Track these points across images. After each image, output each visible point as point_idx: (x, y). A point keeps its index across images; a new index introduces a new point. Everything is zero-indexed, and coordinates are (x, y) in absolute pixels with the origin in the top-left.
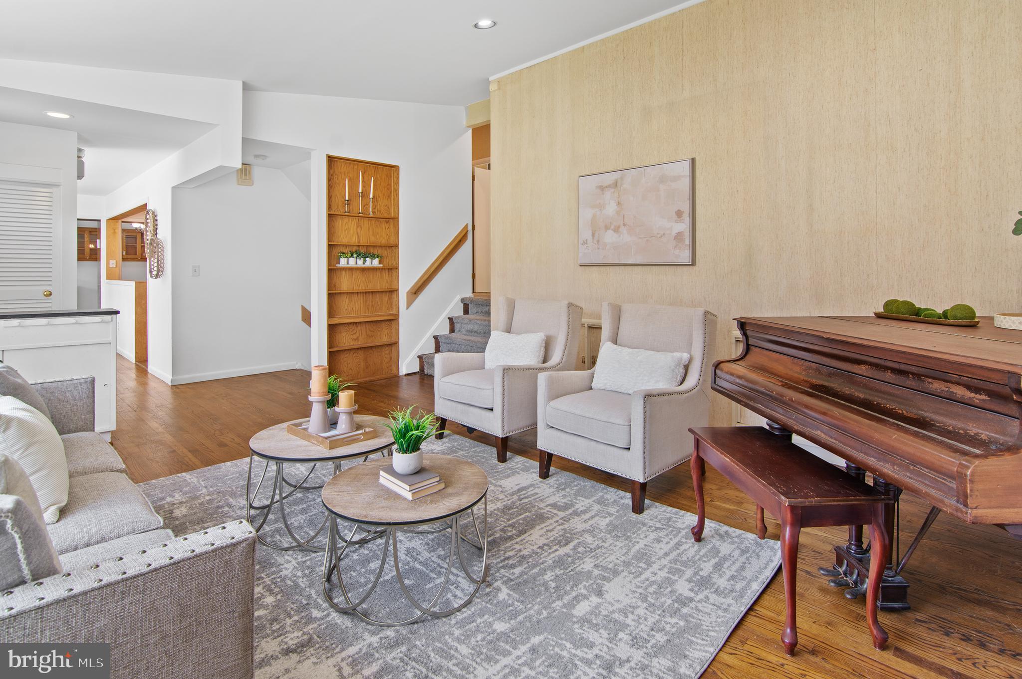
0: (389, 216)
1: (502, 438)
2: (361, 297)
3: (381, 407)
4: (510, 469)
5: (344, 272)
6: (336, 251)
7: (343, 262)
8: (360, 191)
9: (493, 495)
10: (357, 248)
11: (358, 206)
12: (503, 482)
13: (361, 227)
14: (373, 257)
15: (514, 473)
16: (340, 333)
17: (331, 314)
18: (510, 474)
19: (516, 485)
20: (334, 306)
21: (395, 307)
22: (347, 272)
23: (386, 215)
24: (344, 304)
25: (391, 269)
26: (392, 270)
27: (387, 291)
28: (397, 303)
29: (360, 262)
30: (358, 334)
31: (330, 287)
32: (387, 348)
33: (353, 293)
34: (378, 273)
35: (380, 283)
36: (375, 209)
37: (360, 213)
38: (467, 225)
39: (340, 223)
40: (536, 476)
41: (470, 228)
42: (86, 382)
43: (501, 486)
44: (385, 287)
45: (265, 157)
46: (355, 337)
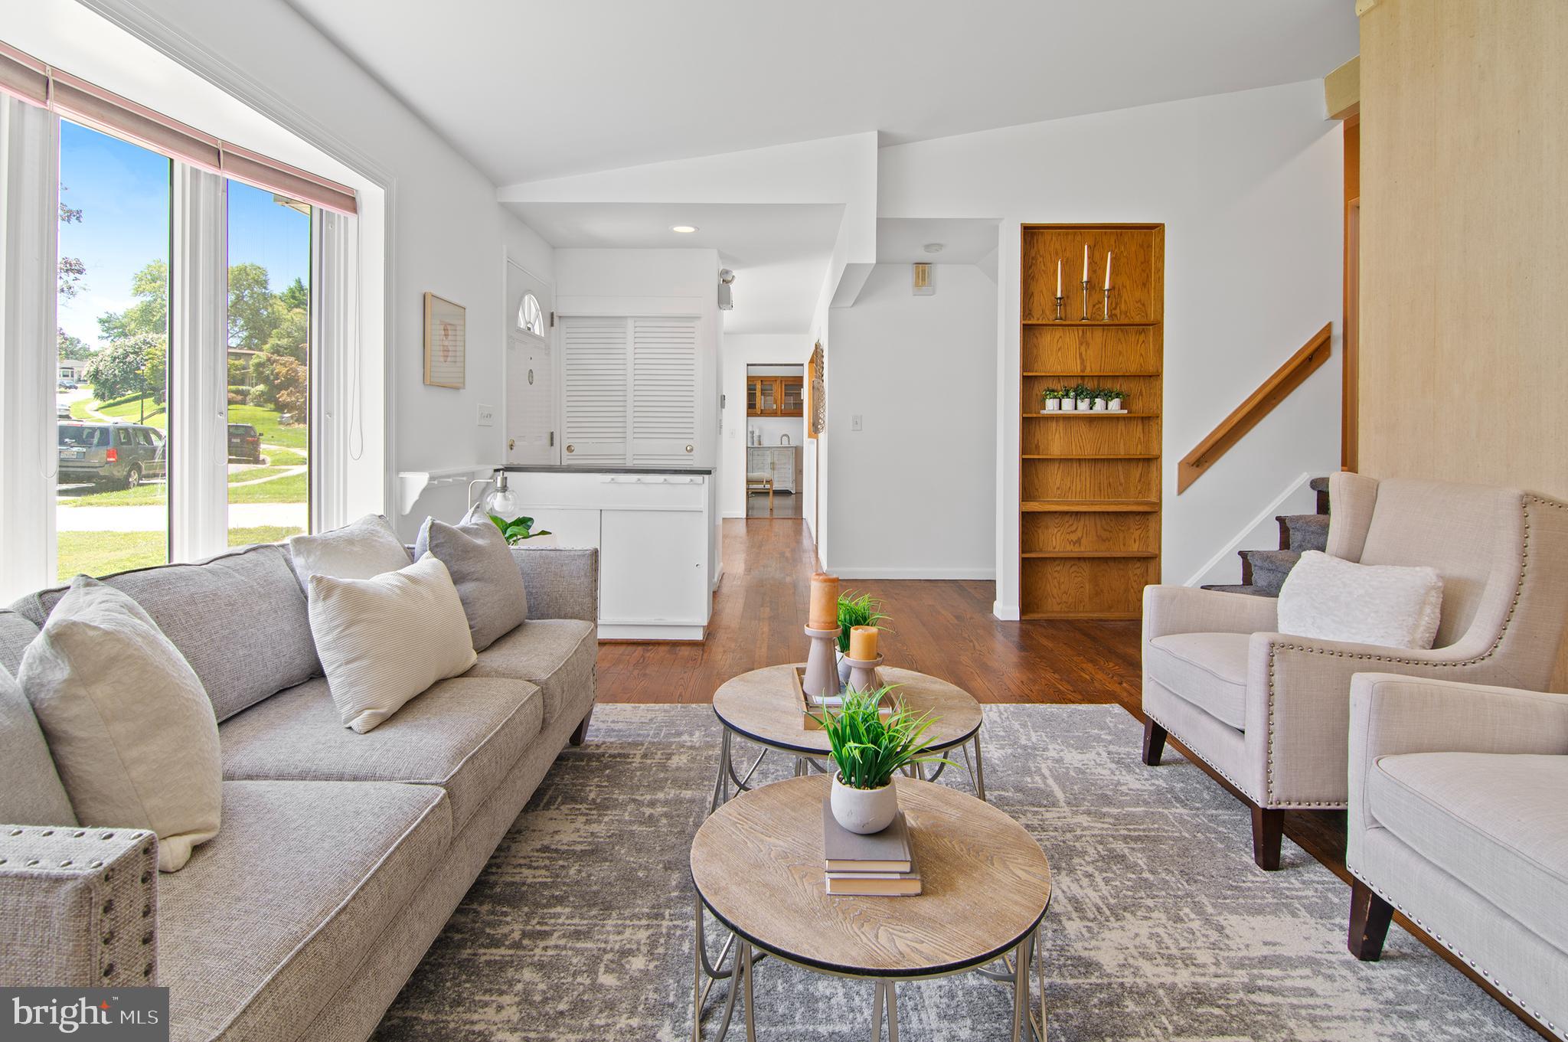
0: (1144, 321)
1: (1264, 810)
2: (1086, 469)
3: (1083, 669)
4: (1275, 891)
5: (1054, 424)
6: (1039, 389)
7: (1051, 406)
8: (1085, 279)
9: (1184, 944)
10: (1080, 382)
11: (1082, 308)
12: (1234, 923)
13: (1088, 344)
14: (1108, 396)
15: (1283, 905)
16: (1047, 528)
17: (1027, 492)
18: (1268, 906)
19: (1266, 944)
20: (1036, 481)
21: (1154, 489)
22: (1061, 423)
23: (1137, 320)
24: (1054, 479)
25: (1149, 418)
26: (1151, 419)
27: (1139, 460)
28: (1157, 482)
29: (1083, 406)
30: (1079, 534)
31: (1025, 447)
32: (1138, 565)
33: (1071, 460)
34: (1121, 426)
35: (1127, 443)
36: (1115, 309)
37: (1083, 319)
38: (1329, 325)
39: (1048, 341)
40: (1339, 940)
41: (1338, 331)
42: (584, 556)
43: (1220, 929)
44: (1137, 451)
45: (940, 246)
46: (1074, 537)
